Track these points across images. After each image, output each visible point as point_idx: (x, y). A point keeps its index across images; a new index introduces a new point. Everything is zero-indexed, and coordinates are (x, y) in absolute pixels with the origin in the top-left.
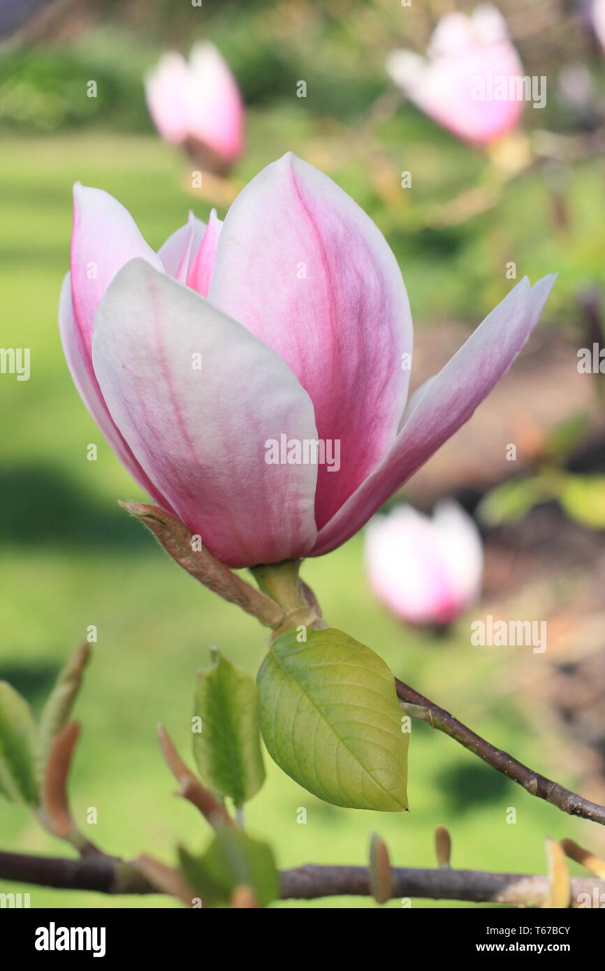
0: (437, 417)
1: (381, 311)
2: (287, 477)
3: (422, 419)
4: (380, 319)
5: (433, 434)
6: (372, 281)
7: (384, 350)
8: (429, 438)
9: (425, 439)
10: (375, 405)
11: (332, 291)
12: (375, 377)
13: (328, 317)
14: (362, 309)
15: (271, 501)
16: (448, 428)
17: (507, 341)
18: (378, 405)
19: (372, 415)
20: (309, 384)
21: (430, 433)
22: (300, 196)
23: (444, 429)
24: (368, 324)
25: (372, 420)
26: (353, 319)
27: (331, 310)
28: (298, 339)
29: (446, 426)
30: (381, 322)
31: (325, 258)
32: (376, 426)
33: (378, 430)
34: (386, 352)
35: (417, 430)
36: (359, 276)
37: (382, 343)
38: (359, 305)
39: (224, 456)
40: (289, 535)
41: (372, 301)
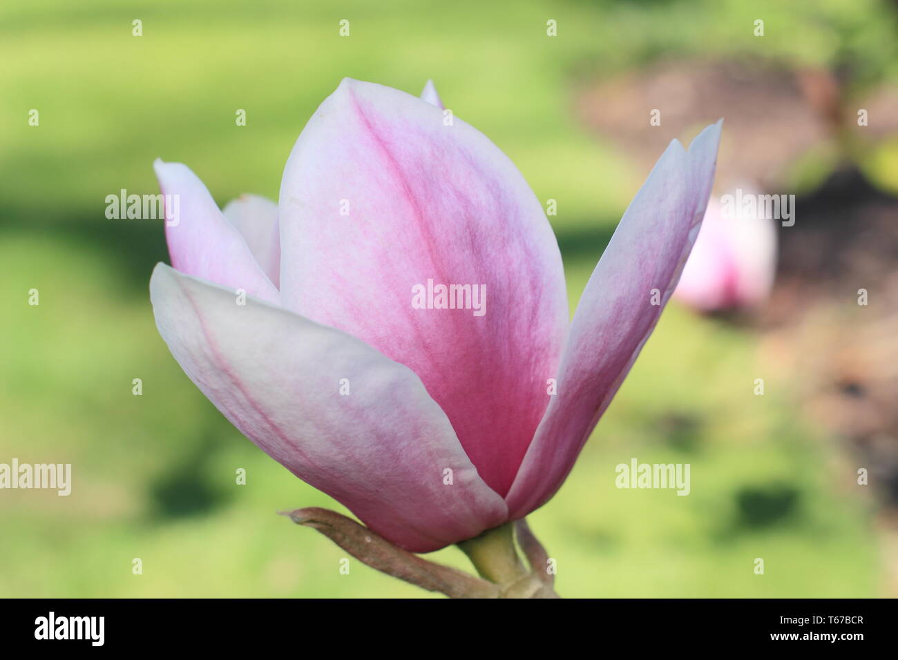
0: (602, 336)
1: (502, 228)
2: (430, 454)
3: (583, 344)
4: (504, 239)
5: (606, 355)
6: (481, 197)
7: (520, 272)
8: (604, 360)
9: (598, 363)
10: (529, 336)
11: (426, 228)
12: (517, 305)
13: (429, 259)
14: (475, 236)
15: (424, 483)
16: (626, 341)
17: (667, 224)
18: (533, 335)
19: (527, 349)
20: (428, 341)
21: (601, 354)
22: (369, 126)
23: (620, 344)
24: (489, 249)
25: (530, 355)
26: (463, 251)
27: (431, 251)
28: (398, 295)
29: (620, 341)
30: (505, 242)
31: (409, 192)
32: (537, 361)
33: (542, 363)
34: (524, 273)
35: (582, 357)
36: (461, 197)
37: (515, 265)
38: (468, 231)
39: (340, 453)
40: (467, 510)
41: (487, 220)
